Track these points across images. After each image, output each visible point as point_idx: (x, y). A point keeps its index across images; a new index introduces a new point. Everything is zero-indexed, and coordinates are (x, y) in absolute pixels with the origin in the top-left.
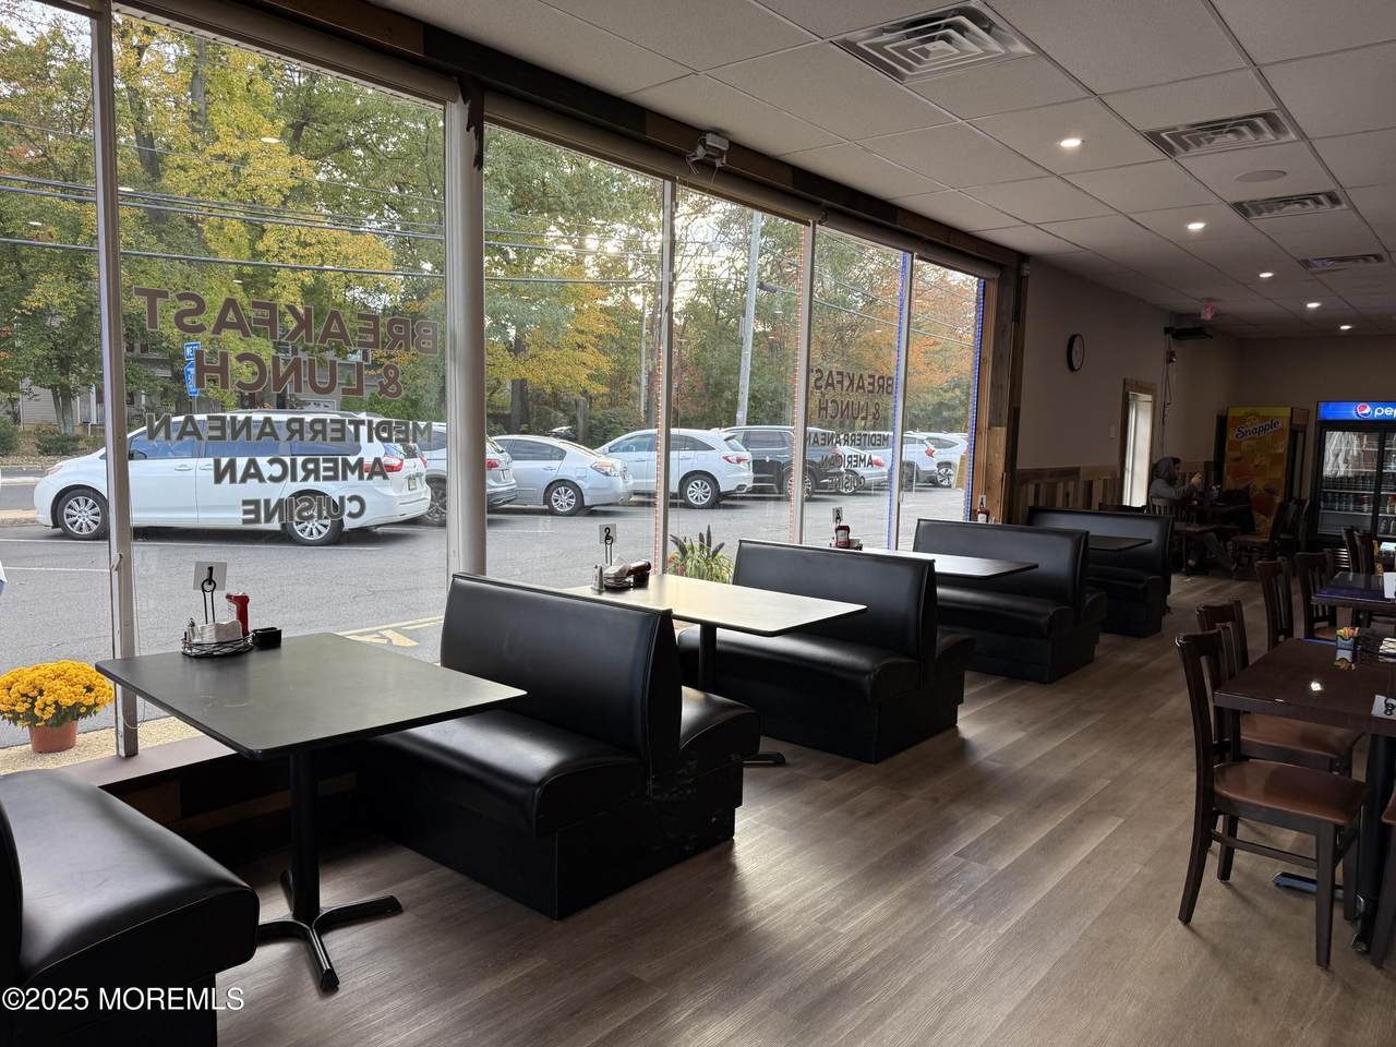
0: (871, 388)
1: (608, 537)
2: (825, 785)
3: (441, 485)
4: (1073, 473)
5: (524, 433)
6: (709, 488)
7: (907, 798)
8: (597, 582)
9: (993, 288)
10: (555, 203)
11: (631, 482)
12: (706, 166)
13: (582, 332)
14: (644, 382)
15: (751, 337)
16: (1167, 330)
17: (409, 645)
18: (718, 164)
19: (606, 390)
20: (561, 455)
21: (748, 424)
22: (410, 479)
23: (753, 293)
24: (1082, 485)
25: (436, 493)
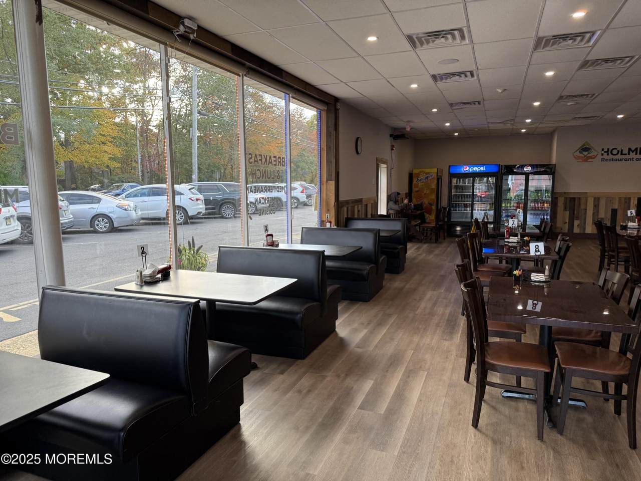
0: (275, 163)
1: (143, 252)
2: (281, 378)
3: (29, 221)
4: (359, 201)
5: (73, 189)
6: (182, 214)
7: (324, 377)
8: (139, 280)
9: (324, 115)
10: (82, 68)
11: (140, 213)
12: (184, 38)
13: (103, 135)
14: (140, 161)
15: (196, 138)
16: (391, 136)
17: (14, 321)
18: (192, 37)
19: (119, 165)
20: (98, 200)
21: (198, 181)
22: (7, 219)
23: (196, 116)
24: (363, 206)
25: (24, 226)
